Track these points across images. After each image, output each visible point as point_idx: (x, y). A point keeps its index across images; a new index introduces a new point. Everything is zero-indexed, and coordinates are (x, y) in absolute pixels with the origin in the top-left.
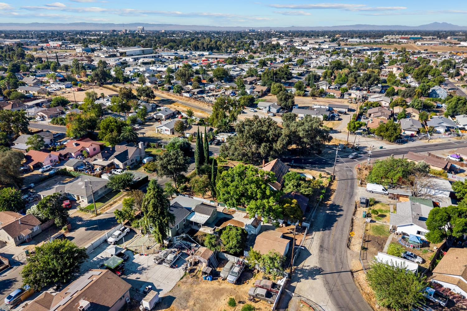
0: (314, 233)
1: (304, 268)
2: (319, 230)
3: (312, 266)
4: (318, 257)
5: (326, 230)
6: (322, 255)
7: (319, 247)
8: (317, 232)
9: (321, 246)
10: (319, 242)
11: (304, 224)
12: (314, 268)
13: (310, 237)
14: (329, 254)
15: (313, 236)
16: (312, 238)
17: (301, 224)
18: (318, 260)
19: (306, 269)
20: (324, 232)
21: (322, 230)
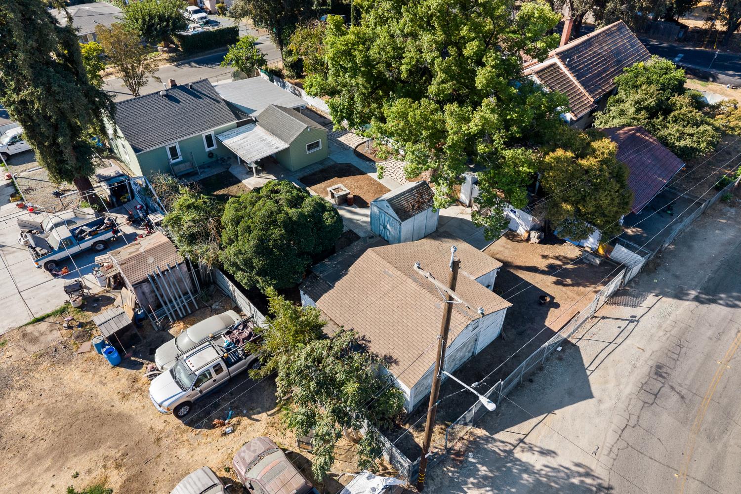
0: (651, 299)
1: (518, 454)
2: (680, 295)
3: (564, 460)
4: (618, 421)
5: (714, 301)
6: (646, 415)
7: (645, 369)
8: (668, 302)
9: (659, 371)
10: (655, 346)
11: (621, 252)
12: (570, 474)
13: (626, 312)
14: (684, 422)
15: (638, 312)
16: (633, 320)
17: (608, 251)
18: (611, 438)
19: (527, 468)
20: (704, 308)
21: (697, 299)
